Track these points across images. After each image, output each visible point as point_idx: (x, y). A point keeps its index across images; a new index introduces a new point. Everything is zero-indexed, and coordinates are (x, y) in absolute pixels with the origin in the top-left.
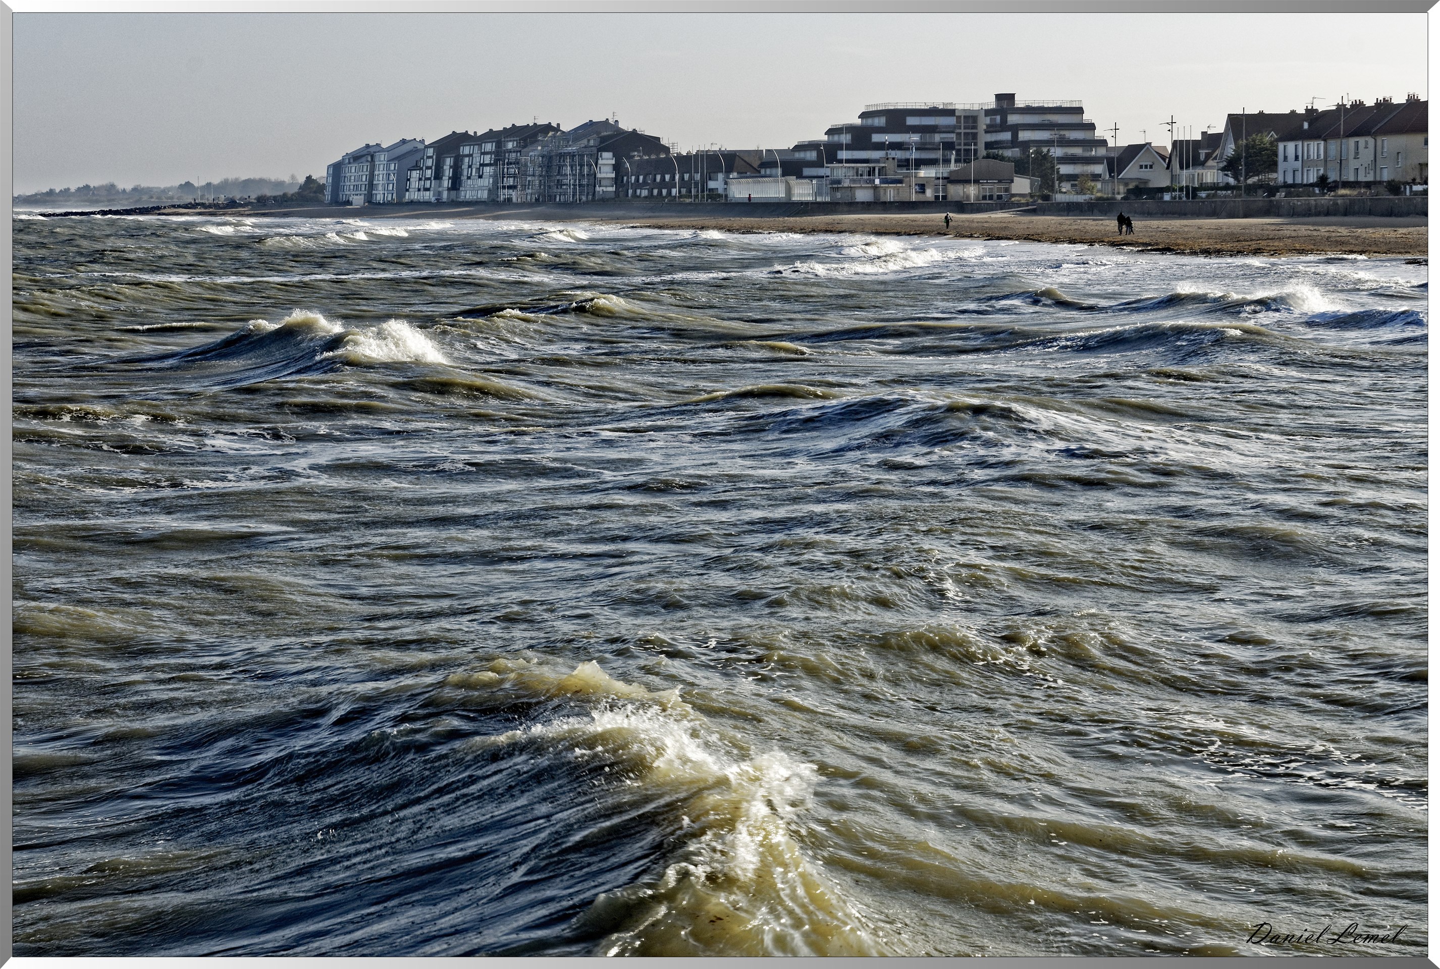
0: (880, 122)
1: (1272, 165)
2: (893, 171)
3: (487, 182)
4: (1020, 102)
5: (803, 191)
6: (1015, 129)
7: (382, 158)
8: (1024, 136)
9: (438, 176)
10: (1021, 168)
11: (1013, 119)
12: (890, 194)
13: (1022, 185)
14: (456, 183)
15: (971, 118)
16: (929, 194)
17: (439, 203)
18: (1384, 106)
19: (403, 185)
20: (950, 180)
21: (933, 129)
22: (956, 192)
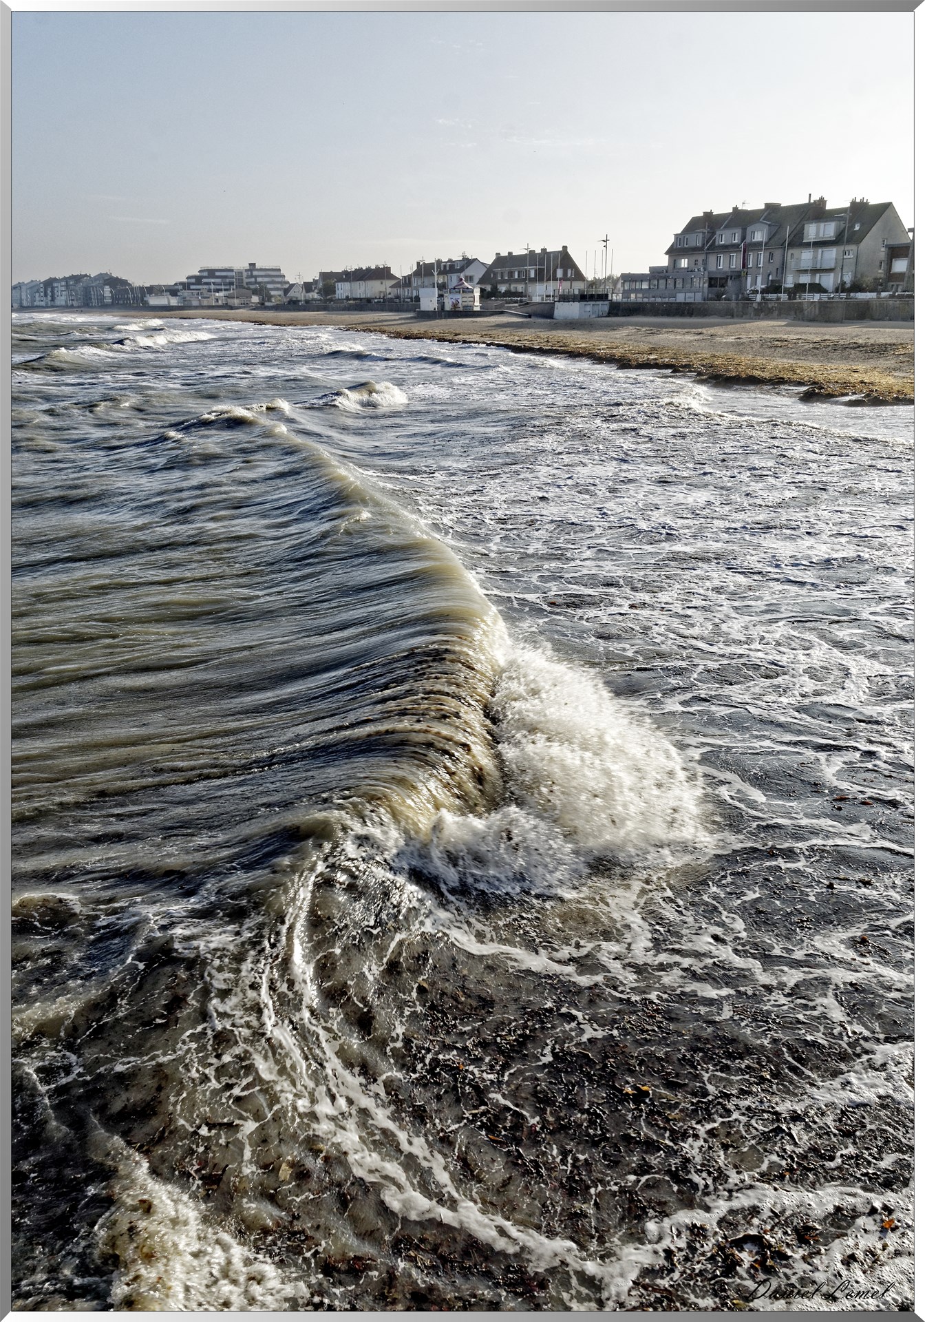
0: (205, 274)
1: (334, 292)
2: (206, 294)
3: (63, 298)
4: (258, 266)
5: (174, 301)
6: (256, 277)
7: (24, 288)
8: (259, 280)
9: (46, 295)
10: (255, 292)
11: (255, 273)
12: (205, 303)
13: (255, 299)
14: (53, 299)
15: (240, 273)
16: (220, 303)
17: (47, 307)
18: (369, 270)
19: (33, 300)
20: (227, 297)
21: (226, 277)
22: (231, 302)
